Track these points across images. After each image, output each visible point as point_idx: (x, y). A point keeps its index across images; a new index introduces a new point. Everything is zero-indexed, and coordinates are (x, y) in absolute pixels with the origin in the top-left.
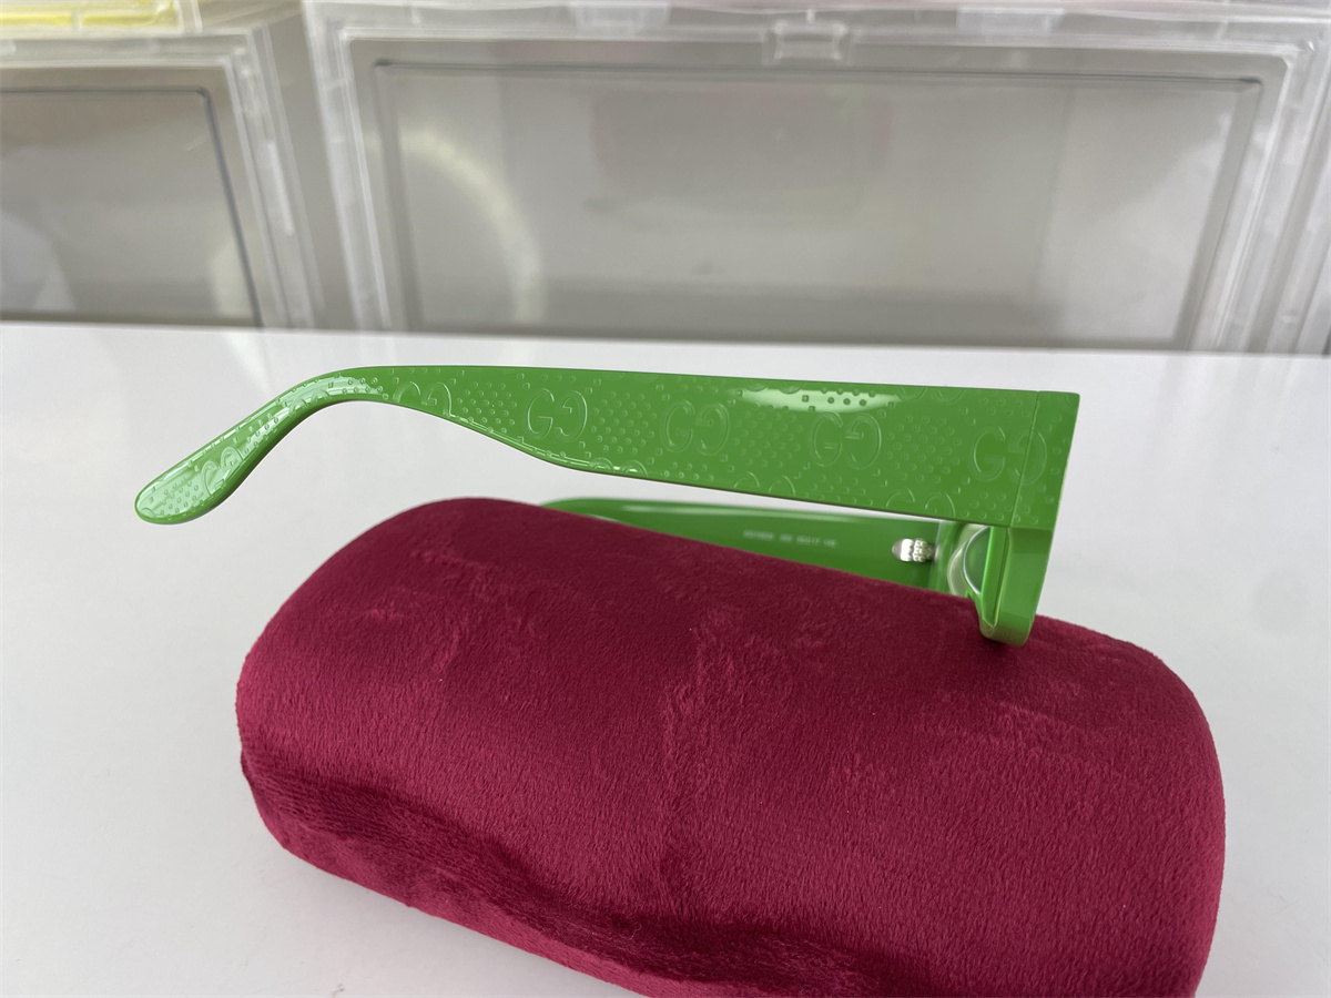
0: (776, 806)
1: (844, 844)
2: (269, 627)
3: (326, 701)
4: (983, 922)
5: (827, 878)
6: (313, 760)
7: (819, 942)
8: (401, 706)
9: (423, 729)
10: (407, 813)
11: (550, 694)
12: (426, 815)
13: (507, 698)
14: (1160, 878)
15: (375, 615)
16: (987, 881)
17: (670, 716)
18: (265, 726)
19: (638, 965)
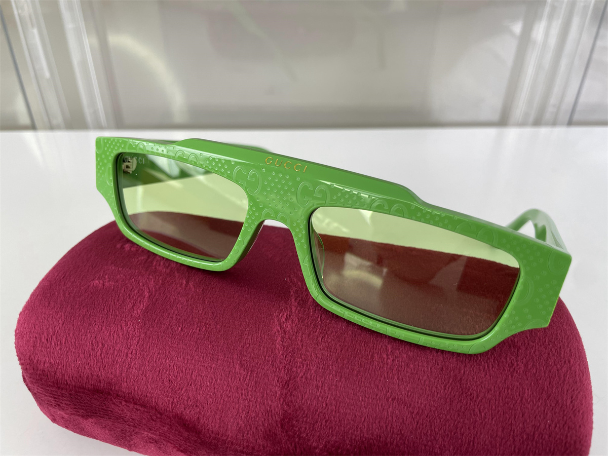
1: (388, 400)
2: (32, 295)
3: (69, 338)
4: (472, 439)
5: (379, 422)
6: (63, 375)
8: (115, 338)
9: (130, 351)
10: (124, 403)
11: (206, 324)
12: (135, 403)
13: (180, 328)
15: (97, 284)
17: (279, 332)
18: (32, 356)
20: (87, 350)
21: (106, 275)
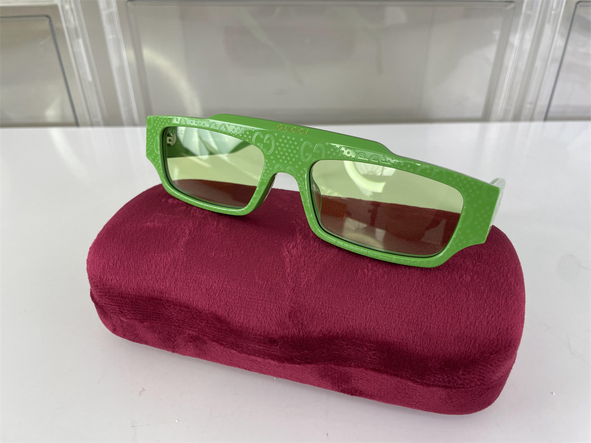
0: (337, 287)
1: (367, 299)
2: (99, 235)
3: (130, 263)
4: (429, 325)
5: (361, 314)
6: (127, 288)
7: (360, 340)
8: (165, 262)
9: (176, 270)
11: (233, 251)
12: (181, 306)
13: (213, 254)
14: (500, 302)
15: (149, 225)
16: (429, 308)
17: (287, 256)
18: (102, 276)
19: (281, 359)
20: (144, 269)
21: (155, 219)
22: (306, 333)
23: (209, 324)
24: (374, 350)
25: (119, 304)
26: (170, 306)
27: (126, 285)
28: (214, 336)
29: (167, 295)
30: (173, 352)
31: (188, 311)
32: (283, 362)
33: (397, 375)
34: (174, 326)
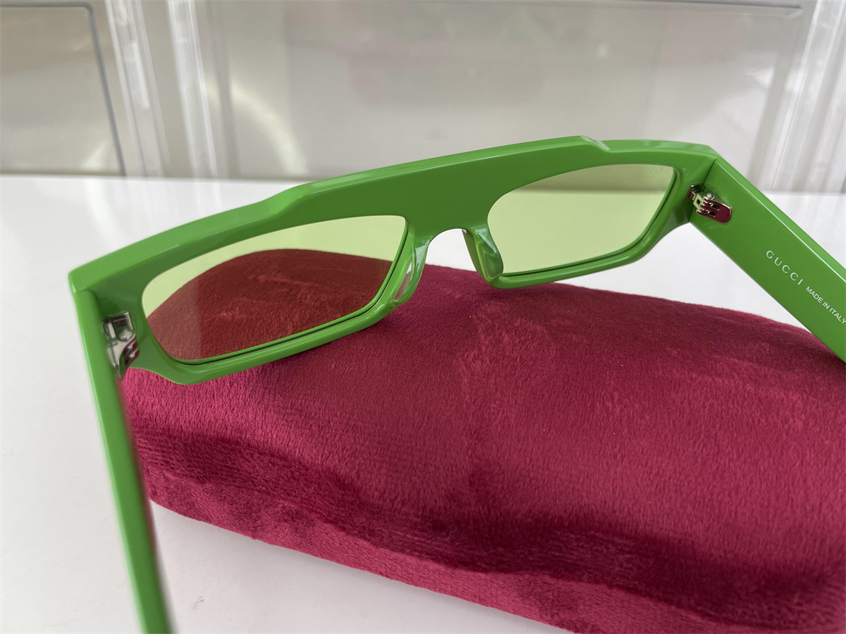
0: (557, 432)
1: (615, 457)
5: (604, 483)
7: (602, 532)
9: (267, 391)
11: (367, 362)
15: (224, 317)
17: (464, 373)
19: (454, 562)
21: (236, 307)
22: (501, 514)
23: (321, 489)
24: (629, 553)
25: (164, 449)
26: (252, 456)
27: (178, 416)
28: (329, 514)
29: (248, 436)
30: (254, 537)
31: (284, 466)
32: (456, 566)
33: (669, 602)
34: (259, 491)
